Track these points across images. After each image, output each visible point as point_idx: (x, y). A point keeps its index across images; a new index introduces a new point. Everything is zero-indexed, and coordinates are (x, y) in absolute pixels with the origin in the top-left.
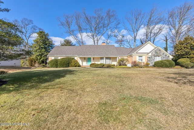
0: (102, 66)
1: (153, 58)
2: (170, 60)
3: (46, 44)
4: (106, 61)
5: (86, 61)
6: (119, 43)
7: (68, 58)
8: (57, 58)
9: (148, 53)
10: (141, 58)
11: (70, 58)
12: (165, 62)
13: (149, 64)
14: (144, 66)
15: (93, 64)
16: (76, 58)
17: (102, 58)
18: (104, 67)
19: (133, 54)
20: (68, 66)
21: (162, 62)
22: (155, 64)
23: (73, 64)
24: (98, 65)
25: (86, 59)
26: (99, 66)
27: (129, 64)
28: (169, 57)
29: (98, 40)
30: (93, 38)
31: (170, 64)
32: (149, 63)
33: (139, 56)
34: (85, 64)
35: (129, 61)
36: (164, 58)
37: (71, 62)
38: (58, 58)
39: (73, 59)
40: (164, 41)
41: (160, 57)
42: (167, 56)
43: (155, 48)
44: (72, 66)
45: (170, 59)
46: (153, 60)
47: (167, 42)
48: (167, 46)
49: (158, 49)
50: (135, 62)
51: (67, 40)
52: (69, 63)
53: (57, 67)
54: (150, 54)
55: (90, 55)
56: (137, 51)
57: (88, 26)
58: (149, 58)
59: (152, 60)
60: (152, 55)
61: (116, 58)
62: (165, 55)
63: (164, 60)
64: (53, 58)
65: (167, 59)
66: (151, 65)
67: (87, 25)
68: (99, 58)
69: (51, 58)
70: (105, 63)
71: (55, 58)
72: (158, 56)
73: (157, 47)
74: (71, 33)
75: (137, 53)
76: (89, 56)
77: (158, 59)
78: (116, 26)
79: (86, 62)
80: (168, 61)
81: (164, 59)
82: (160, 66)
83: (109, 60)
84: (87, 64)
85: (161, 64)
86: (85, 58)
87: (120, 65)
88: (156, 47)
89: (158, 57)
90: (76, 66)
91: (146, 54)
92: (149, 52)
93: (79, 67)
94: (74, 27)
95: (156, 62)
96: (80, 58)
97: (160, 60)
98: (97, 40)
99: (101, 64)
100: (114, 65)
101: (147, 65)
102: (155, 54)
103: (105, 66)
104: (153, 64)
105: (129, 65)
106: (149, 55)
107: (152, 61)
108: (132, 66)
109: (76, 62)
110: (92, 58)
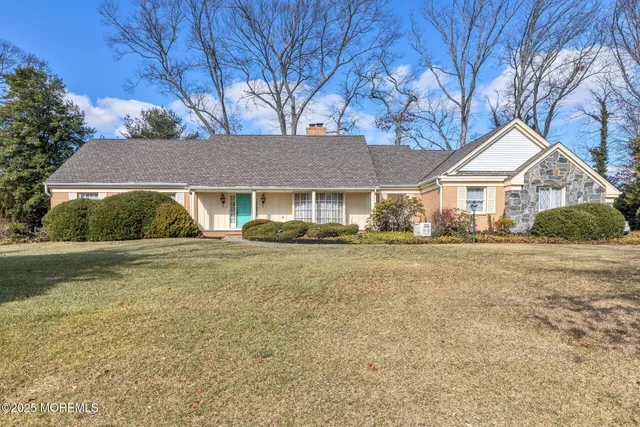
0: (299, 234)
1: (532, 195)
2: (605, 208)
3: (53, 131)
4: (319, 211)
5: (229, 209)
6: (394, 127)
7: (142, 195)
8: (92, 194)
9: (510, 175)
10: (475, 196)
11: (151, 194)
12: (583, 213)
13: (513, 225)
14: (490, 231)
15: (259, 223)
16: (180, 197)
17: (301, 197)
18: (305, 237)
20: (139, 235)
21: (567, 213)
22: (538, 224)
23: (161, 222)
24: (279, 225)
25: (228, 201)
26: (281, 235)
27: (422, 225)
28: (601, 190)
29: (297, 111)
31: (602, 223)
32: (513, 218)
33: (470, 189)
34: (224, 223)
35: (422, 211)
36: (579, 194)
37: (153, 215)
38: (96, 194)
40: (593, 120)
41: (564, 190)
42: (595, 187)
43: (544, 151)
44: (156, 234)
45: (607, 201)
46: (533, 204)
47: (604, 123)
48: (603, 143)
49: (556, 153)
50: (447, 214)
52: (140, 222)
53: (83, 240)
54: (519, 179)
55: (243, 182)
58: (515, 195)
59: (524, 207)
60: (526, 181)
61: (367, 194)
62: (584, 181)
63: (580, 207)
64: (72, 195)
65: (594, 201)
66: (521, 226)
68: (288, 195)
69: (62, 194)
70: (313, 221)
71: (83, 194)
72: (553, 189)
73: (552, 147)
74: (172, 78)
75: (460, 173)
76: (242, 188)
77: (554, 201)
78: (379, 51)
79: (228, 216)
80: (595, 209)
81: (581, 201)
82: (558, 234)
83: (337, 207)
84: (234, 225)
85: (563, 223)
86: (222, 197)
87: (385, 228)
88: (548, 145)
89: (552, 193)
90: (175, 235)
91: (502, 178)
92: (513, 169)
93: (189, 235)
95: (541, 214)
96: (200, 195)
97: (563, 204)
98: (294, 114)
99: (290, 226)
100: (354, 230)
101: (501, 230)
102: (539, 177)
103: (310, 232)
104: (531, 224)
105: (422, 229)
106: (514, 181)
107: (526, 211)
108: (434, 235)
109: (181, 214)
110: (254, 194)
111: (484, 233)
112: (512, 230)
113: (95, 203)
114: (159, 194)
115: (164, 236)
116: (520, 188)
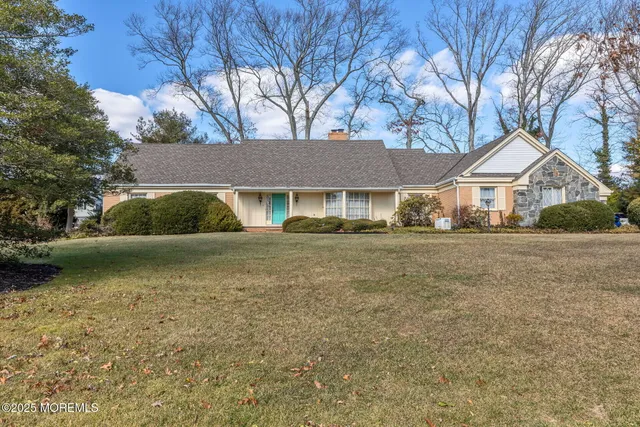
0: (336, 226)
1: (536, 194)
2: (600, 204)
4: (348, 209)
5: (265, 207)
6: (405, 130)
7: (193, 195)
9: (517, 176)
10: (488, 195)
11: (201, 194)
12: (579, 208)
13: (522, 219)
14: (502, 225)
15: (298, 219)
16: (222, 195)
17: (330, 196)
18: (341, 230)
19: (459, 179)
20: (195, 229)
21: (566, 208)
22: (542, 218)
23: (213, 218)
24: (318, 221)
25: (265, 200)
26: (324, 227)
27: (443, 220)
29: (311, 115)
30: (289, 105)
31: (596, 217)
32: (521, 213)
33: (482, 189)
35: (441, 208)
36: (577, 193)
37: (206, 212)
39: (213, 198)
41: (564, 189)
42: (590, 186)
43: (545, 156)
44: (209, 229)
45: (601, 199)
46: (538, 201)
47: (605, 126)
48: (606, 144)
49: (555, 158)
50: (464, 210)
52: (195, 218)
53: (148, 234)
54: (525, 180)
55: (280, 183)
56: (476, 168)
57: (264, 54)
58: (522, 194)
59: (530, 204)
60: (530, 182)
61: (391, 193)
63: (576, 204)
65: (590, 198)
66: (528, 221)
67: (260, 49)
68: (319, 195)
70: (344, 217)
72: (555, 188)
73: (551, 152)
75: (474, 175)
76: (280, 188)
77: (555, 198)
79: (264, 213)
80: (591, 205)
81: (578, 198)
83: (363, 205)
84: (269, 222)
85: (563, 217)
86: (260, 196)
87: (408, 223)
88: (548, 150)
89: (554, 192)
90: (224, 230)
91: (510, 179)
92: (519, 171)
93: (236, 230)
95: (545, 210)
96: (243, 194)
97: (564, 202)
98: (308, 118)
99: (329, 220)
100: (382, 224)
101: (512, 223)
102: (542, 179)
103: (346, 226)
104: (537, 219)
105: (443, 223)
106: (520, 181)
107: (533, 208)
108: (454, 228)
109: (226, 211)
110: (291, 193)
111: (497, 227)
112: (521, 224)
113: (154, 202)
114: (207, 194)
115: (216, 231)
116: (525, 188)
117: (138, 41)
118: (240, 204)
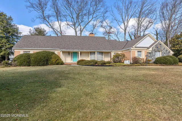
0: (94, 63)
1: (154, 53)
3: (9, 32)
4: (97, 57)
5: (70, 56)
7: (46, 52)
9: (148, 48)
10: (139, 53)
11: (49, 52)
13: (151, 61)
14: (144, 63)
15: (83, 60)
16: (56, 52)
17: (92, 53)
18: (97, 64)
19: (132, 48)
20: (47, 64)
23: (53, 60)
25: (70, 54)
28: (169, 52)
29: (82, 30)
30: (75, 28)
31: (174, 61)
32: (149, 59)
33: (138, 52)
35: (126, 57)
36: (164, 53)
37: (51, 58)
38: (29, 52)
39: (53, 53)
41: (161, 52)
43: (155, 42)
44: (52, 64)
46: (154, 56)
47: (157, 36)
49: (159, 43)
51: (39, 28)
52: (47, 60)
53: (29, 66)
54: (151, 49)
56: (136, 45)
58: (150, 53)
60: (152, 50)
61: (110, 53)
62: (165, 50)
64: (22, 52)
65: (168, 55)
68: (88, 53)
69: (18, 52)
70: (96, 60)
71: (25, 52)
72: (158, 52)
73: (158, 41)
75: (136, 47)
76: (76, 50)
77: (159, 55)
79: (71, 58)
80: (171, 57)
81: (165, 55)
82: (164, 63)
83: (101, 56)
84: (72, 61)
90: (57, 64)
91: (146, 49)
92: (148, 46)
93: (62, 64)
94: (49, 11)
95: (157, 58)
96: (63, 52)
97: (161, 56)
100: (109, 62)
101: (147, 62)
104: (154, 61)
106: (149, 50)
107: (153, 57)
108: (131, 64)
109: (58, 58)
110: (79, 52)
113: (32, 54)
114: (51, 52)
115: (55, 64)
116: (151, 51)
117: (28, 4)
118: (63, 55)
